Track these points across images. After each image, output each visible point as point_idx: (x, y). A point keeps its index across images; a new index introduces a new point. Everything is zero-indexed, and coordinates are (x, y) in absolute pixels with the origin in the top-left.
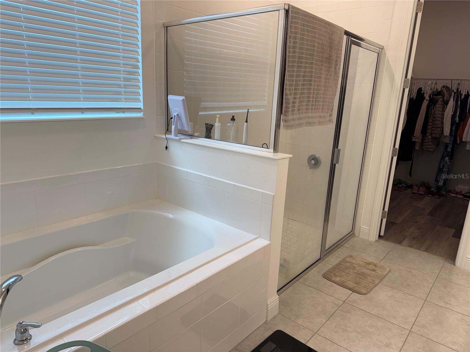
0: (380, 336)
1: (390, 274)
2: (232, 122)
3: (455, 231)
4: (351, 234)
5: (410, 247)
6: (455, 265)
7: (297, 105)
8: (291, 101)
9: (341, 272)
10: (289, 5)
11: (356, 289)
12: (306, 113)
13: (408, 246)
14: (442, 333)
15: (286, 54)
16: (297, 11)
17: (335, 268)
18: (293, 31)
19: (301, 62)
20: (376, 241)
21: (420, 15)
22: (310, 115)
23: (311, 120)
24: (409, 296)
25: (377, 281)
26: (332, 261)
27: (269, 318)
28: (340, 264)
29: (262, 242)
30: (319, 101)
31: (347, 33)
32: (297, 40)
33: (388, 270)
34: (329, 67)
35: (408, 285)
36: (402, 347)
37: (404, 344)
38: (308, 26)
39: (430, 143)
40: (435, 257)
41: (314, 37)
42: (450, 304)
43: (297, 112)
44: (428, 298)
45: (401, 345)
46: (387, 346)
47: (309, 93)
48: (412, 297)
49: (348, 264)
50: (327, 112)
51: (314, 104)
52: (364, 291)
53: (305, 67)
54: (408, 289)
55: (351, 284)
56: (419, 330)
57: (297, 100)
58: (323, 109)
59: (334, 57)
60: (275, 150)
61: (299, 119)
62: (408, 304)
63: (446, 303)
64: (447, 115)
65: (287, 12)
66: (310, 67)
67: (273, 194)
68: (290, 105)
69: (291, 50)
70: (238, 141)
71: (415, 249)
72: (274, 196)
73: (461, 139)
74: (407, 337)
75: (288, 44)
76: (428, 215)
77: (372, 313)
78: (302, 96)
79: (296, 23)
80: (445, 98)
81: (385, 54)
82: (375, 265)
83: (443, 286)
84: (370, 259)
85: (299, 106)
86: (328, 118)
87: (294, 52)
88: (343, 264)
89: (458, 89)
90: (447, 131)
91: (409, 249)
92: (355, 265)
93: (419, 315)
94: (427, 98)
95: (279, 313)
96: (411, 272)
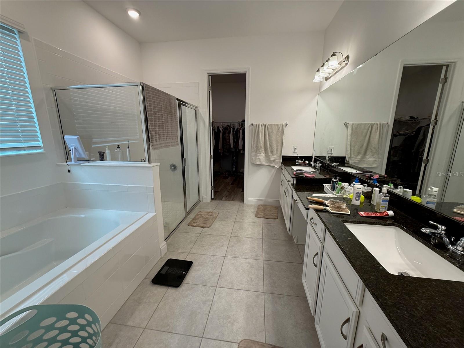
0: (218, 243)
1: (219, 215)
2: (118, 149)
3: (242, 189)
4: (199, 201)
6: (244, 203)
7: (157, 136)
8: (154, 135)
9: (196, 220)
10: (143, 83)
11: (205, 226)
12: (164, 140)
14: (243, 232)
15: (146, 110)
16: (148, 87)
17: (193, 219)
18: (148, 97)
19: (156, 114)
20: (211, 201)
21: (211, 92)
22: (166, 142)
23: (167, 145)
25: (214, 219)
26: (192, 216)
27: (163, 255)
28: (195, 217)
29: (151, 215)
30: (170, 134)
31: (178, 99)
32: (151, 102)
33: (218, 213)
34: (172, 117)
35: (227, 217)
37: (229, 242)
38: (156, 95)
39: (226, 152)
40: (236, 202)
41: (161, 101)
42: (245, 220)
43: (159, 140)
44: (236, 220)
45: (228, 244)
46: (222, 246)
47: (163, 130)
48: (229, 222)
49: (199, 216)
50: (175, 140)
51: (167, 136)
52: (209, 226)
53: (159, 117)
54: (227, 219)
55: (202, 225)
56: (234, 235)
57: (157, 134)
58: (172, 138)
59: (173, 111)
60: (150, 162)
61: (160, 144)
62: (228, 225)
63: (243, 220)
64: (231, 138)
65: (142, 87)
66: (161, 117)
67: (153, 186)
68: (154, 137)
69: (149, 107)
70: (124, 159)
71: (228, 201)
72: (153, 187)
73: (238, 149)
74: (230, 239)
75: (146, 104)
76: (231, 184)
77: (214, 234)
78: (160, 132)
79: (149, 93)
80: (229, 130)
81: (198, 110)
82: (212, 213)
83: (241, 213)
84: (209, 211)
85: (159, 137)
86: (176, 143)
87: (151, 109)
88: (197, 216)
89: (233, 127)
90: (232, 146)
91: (225, 201)
92: (202, 215)
93: (233, 228)
94: (221, 131)
95: (168, 251)
96: (227, 211)
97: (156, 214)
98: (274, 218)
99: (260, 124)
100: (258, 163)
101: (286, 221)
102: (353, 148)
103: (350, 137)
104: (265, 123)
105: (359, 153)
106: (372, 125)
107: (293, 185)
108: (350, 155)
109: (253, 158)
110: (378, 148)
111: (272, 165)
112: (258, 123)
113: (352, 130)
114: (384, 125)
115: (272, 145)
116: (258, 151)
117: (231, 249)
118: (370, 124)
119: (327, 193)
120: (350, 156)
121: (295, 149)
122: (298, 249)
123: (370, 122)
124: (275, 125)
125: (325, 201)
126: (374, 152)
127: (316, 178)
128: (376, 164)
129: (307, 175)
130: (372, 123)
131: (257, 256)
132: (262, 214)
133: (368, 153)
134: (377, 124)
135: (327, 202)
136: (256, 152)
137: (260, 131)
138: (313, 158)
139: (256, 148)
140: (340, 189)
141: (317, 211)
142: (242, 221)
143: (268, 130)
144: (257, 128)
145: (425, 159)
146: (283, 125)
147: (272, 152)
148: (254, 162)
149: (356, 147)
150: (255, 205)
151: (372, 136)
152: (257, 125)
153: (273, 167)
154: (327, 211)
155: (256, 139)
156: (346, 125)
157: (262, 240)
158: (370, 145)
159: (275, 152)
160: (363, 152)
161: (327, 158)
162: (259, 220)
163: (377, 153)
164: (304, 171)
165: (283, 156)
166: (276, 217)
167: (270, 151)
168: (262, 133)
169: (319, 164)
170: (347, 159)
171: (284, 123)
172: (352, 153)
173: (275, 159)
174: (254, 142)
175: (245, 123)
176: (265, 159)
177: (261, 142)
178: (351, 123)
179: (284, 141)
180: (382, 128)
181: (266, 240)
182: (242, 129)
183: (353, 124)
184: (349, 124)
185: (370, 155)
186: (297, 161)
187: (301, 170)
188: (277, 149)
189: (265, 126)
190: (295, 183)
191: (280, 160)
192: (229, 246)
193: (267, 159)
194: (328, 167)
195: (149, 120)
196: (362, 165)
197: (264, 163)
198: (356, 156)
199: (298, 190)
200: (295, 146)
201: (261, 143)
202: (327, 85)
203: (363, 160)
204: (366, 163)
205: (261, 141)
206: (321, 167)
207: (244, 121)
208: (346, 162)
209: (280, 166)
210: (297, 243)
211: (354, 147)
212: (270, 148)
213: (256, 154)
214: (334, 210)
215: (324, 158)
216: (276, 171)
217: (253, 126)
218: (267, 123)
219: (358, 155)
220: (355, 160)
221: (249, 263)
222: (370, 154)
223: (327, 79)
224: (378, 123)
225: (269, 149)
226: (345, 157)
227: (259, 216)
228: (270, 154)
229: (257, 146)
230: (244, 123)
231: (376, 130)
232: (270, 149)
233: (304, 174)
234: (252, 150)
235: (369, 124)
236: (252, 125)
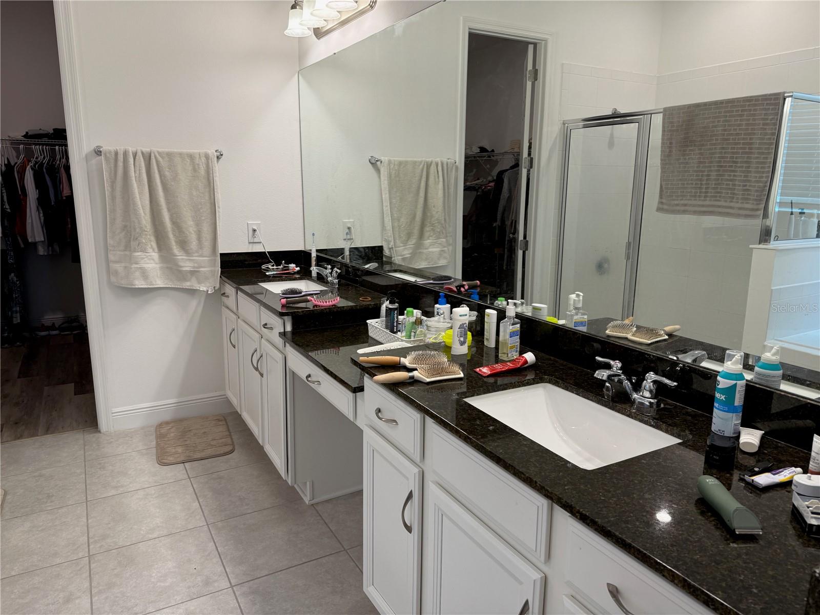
0: (47, 597)
1: (8, 497)
3: (75, 385)
5: (19, 438)
6: (100, 432)
13: (15, 440)
14: (131, 528)
24: (60, 511)
33: (2, 492)
35: (49, 496)
36: (91, 585)
37: (90, 579)
40: (65, 435)
42: (122, 486)
44: (88, 497)
45: (87, 584)
46: (68, 600)
48: (63, 510)
54: (52, 502)
56: (101, 547)
62: (65, 522)
63: (116, 487)
71: (28, 438)
73: (25, 239)
74: (90, 567)
76: (19, 377)
77: (13, 573)
83: (100, 468)
91: (18, 442)
93: (89, 526)
96: (41, 476)
98: (222, 452)
99: (131, 150)
100: (140, 284)
101: (269, 450)
102: (396, 224)
103: (388, 195)
104: (148, 150)
105: (409, 235)
106: (429, 165)
107: (283, 335)
108: (393, 241)
109: (119, 267)
110: (445, 220)
111: (187, 285)
112: (122, 148)
113: (390, 176)
114: (449, 166)
115: (178, 221)
116: (133, 244)
117: (106, 598)
118: (423, 163)
119: (380, 340)
120: (392, 243)
121: (254, 231)
122: (319, 518)
123: (424, 159)
124: (181, 154)
125: (403, 360)
126: (439, 230)
127: (343, 307)
128: (445, 258)
129: (319, 303)
130: (427, 160)
131: (207, 583)
132: (180, 450)
133: (427, 234)
134: (437, 165)
135: (406, 361)
136: (127, 247)
137: (132, 173)
138: (314, 254)
139: (123, 233)
140: (413, 325)
141: (393, 387)
142: (113, 492)
143: (159, 171)
144: (120, 164)
145: (521, 241)
146: (207, 157)
147: (183, 244)
148: (124, 283)
149: (402, 220)
150: (143, 428)
151: (430, 191)
152: (116, 154)
153: (192, 292)
154: (414, 382)
155: (118, 200)
156: (374, 163)
157: (206, 528)
158: (429, 214)
159: (194, 244)
160: (416, 231)
161: (347, 253)
162: (178, 471)
163: (444, 231)
164: (303, 294)
165: (221, 255)
166: (230, 448)
167: (176, 242)
168: (139, 181)
169: (331, 269)
170: (386, 252)
171: (212, 152)
172: (397, 236)
173: (196, 265)
174: (113, 211)
175: (66, 145)
176: (161, 268)
177: (141, 211)
178: (385, 159)
179: (219, 207)
180: (445, 171)
181: (220, 524)
182: (31, 164)
183: (390, 162)
184: (381, 162)
185: (430, 238)
186: (264, 267)
187: (293, 292)
188: (199, 233)
189: (148, 158)
190: (289, 328)
191: (213, 269)
192: (94, 591)
193: (167, 268)
194: (356, 275)
196: (418, 264)
197: (160, 283)
198: (405, 243)
199: (308, 346)
200: (254, 223)
201: (143, 214)
202: (322, 50)
203: (420, 251)
204: (426, 259)
205: (140, 206)
206: (339, 276)
207: (60, 135)
208: (384, 259)
209: (218, 286)
210: (313, 502)
211: (399, 220)
212: (173, 231)
213: (127, 253)
214: (433, 376)
215: (340, 251)
216: (202, 304)
217: (103, 157)
218: (155, 149)
219: (407, 241)
220: (403, 253)
222: (431, 236)
223: (319, 34)
224: (438, 160)
225: (171, 236)
226: (381, 247)
227: (171, 459)
228: (176, 250)
229: (125, 226)
230: (60, 145)
231: (437, 177)
232: (174, 235)
233: (308, 301)
234: (110, 241)
235: (421, 162)
236: (98, 152)
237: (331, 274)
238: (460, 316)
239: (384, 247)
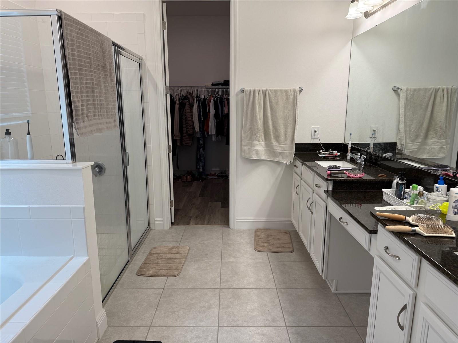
0: (201, 303)
1: (190, 251)
2: (7, 136)
3: (221, 203)
4: (148, 229)
5: (197, 224)
6: (230, 228)
7: (85, 112)
8: (80, 108)
9: (151, 265)
10: (61, 11)
11: (170, 273)
12: (95, 119)
13: (195, 225)
14: (240, 280)
15: (66, 61)
16: (70, 18)
17: (144, 264)
18: (69, 38)
19: (82, 70)
20: (170, 228)
21: (166, 32)
22: (98, 121)
23: (100, 127)
24: (210, 263)
25: (183, 261)
26: (140, 258)
27: (101, 335)
28: (148, 258)
29: (80, 261)
30: (103, 108)
31: (114, 44)
32: (74, 48)
33: (188, 248)
34: (106, 75)
35: (206, 255)
36: (219, 303)
37: (220, 301)
38: (82, 34)
39: (188, 139)
40: (215, 226)
41: (89, 46)
42: (238, 257)
43: (87, 119)
44: (222, 259)
45: (218, 303)
46: (209, 308)
47: (94, 100)
48: (211, 263)
49: (155, 255)
50: (112, 118)
51: (99, 110)
52: (176, 273)
53: (86, 75)
54: (207, 257)
55: (164, 272)
56: (225, 285)
57: (85, 107)
58: (107, 115)
59: (108, 65)
60: (74, 159)
61: (90, 126)
62: (211, 269)
63: (234, 257)
64: (195, 115)
65: (60, 18)
66: (90, 74)
67: (82, 206)
68: (80, 113)
69: (71, 57)
70: (19, 156)
71: (200, 225)
72: (84, 208)
73: (208, 133)
74: (220, 294)
75: (67, 52)
76: (199, 196)
77: (189, 288)
78: (88, 103)
79: (71, 30)
80: (191, 102)
81: (145, 64)
82: (177, 248)
83: (228, 246)
84: (171, 245)
85: (87, 113)
86: (113, 124)
87: (74, 59)
88: (151, 257)
89: (197, 94)
90: (197, 128)
91: (196, 226)
92: (160, 254)
93: (221, 273)
94: (177, 102)
95: (109, 326)
96: (204, 244)
97: (89, 260)
98: (287, 251)
99: (257, 89)
100: (255, 157)
101: (312, 255)
102: (408, 129)
103: (403, 110)
104: (265, 89)
105: (417, 137)
106: (436, 91)
107: (327, 192)
108: (404, 140)
109: (246, 148)
110: (446, 127)
111: (277, 159)
112: (253, 88)
113: (406, 98)
114: (453, 91)
115: (276, 126)
116: (254, 137)
117: (226, 312)
118: (432, 89)
119: (391, 203)
120: (404, 141)
121: (315, 131)
122: (339, 302)
123: (433, 87)
124: (281, 90)
125: (407, 218)
126: (440, 134)
127: (367, 179)
128: (444, 153)
129: (351, 176)
130: (436, 87)
131: (274, 320)
132: (266, 245)
133: (430, 136)
134: (443, 90)
135: (410, 219)
136: (251, 139)
137: (257, 102)
138: (350, 146)
139: (250, 132)
140: (416, 196)
141: (399, 235)
142: (233, 259)
143: (269, 100)
144: (252, 97)
146: (294, 91)
147: (277, 138)
148: (247, 156)
149: (413, 126)
150: (249, 230)
151: (436, 108)
152: (250, 91)
153: (279, 163)
154: (415, 234)
155: (249, 115)
156: (396, 91)
157: (275, 291)
158: (433, 123)
159: (282, 138)
160: (422, 134)
161: (372, 146)
162: (262, 256)
163: (444, 135)
164: (341, 169)
165: (296, 144)
166: (290, 250)
167: (274, 137)
168: (260, 104)
169: (360, 155)
170: (399, 147)
171: (297, 88)
172: (408, 137)
173: (282, 149)
174: (246, 120)
175: (229, 88)
176: (265, 150)
178: (404, 88)
179: (298, 118)
180: (450, 94)
181: (283, 290)
182: (213, 98)
183: (407, 90)
184: (401, 90)
185: (433, 139)
186: (318, 152)
187: (335, 167)
188: (286, 133)
189: (265, 93)
190: (331, 188)
191: (291, 151)
192: (221, 307)
193: (268, 150)
194: (376, 160)
195: (72, 81)
196: (421, 156)
197: (264, 158)
198: (413, 141)
199: (342, 200)
200: (315, 127)
201: (259, 122)
202: (369, 24)
203: (424, 147)
204: (428, 153)
205: (259, 118)
206: (365, 160)
207: (227, 83)
208: (397, 151)
209: (292, 161)
210: (336, 292)
211: (410, 127)
212: (273, 131)
213: (250, 141)
214: (431, 232)
215: (368, 145)
216: (283, 170)
217: (244, 94)
218: (268, 88)
219: (415, 140)
220: (411, 148)
221: (263, 334)
222: (434, 138)
223: (367, 15)
224: (445, 87)
225: (272, 133)
226: (396, 143)
227: (261, 249)
228: (273, 141)
229: (251, 128)
230: (226, 89)
231: (442, 99)
232: (273, 133)
233: (344, 174)
234: (243, 135)
235: (431, 89)
236: (242, 91)
237: (361, 159)
238: (456, 194)
239: (397, 143)
